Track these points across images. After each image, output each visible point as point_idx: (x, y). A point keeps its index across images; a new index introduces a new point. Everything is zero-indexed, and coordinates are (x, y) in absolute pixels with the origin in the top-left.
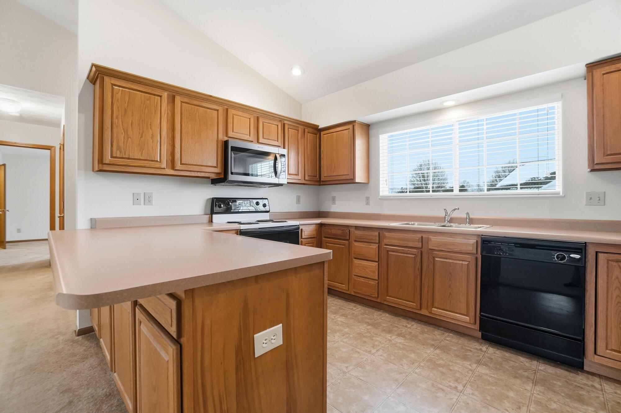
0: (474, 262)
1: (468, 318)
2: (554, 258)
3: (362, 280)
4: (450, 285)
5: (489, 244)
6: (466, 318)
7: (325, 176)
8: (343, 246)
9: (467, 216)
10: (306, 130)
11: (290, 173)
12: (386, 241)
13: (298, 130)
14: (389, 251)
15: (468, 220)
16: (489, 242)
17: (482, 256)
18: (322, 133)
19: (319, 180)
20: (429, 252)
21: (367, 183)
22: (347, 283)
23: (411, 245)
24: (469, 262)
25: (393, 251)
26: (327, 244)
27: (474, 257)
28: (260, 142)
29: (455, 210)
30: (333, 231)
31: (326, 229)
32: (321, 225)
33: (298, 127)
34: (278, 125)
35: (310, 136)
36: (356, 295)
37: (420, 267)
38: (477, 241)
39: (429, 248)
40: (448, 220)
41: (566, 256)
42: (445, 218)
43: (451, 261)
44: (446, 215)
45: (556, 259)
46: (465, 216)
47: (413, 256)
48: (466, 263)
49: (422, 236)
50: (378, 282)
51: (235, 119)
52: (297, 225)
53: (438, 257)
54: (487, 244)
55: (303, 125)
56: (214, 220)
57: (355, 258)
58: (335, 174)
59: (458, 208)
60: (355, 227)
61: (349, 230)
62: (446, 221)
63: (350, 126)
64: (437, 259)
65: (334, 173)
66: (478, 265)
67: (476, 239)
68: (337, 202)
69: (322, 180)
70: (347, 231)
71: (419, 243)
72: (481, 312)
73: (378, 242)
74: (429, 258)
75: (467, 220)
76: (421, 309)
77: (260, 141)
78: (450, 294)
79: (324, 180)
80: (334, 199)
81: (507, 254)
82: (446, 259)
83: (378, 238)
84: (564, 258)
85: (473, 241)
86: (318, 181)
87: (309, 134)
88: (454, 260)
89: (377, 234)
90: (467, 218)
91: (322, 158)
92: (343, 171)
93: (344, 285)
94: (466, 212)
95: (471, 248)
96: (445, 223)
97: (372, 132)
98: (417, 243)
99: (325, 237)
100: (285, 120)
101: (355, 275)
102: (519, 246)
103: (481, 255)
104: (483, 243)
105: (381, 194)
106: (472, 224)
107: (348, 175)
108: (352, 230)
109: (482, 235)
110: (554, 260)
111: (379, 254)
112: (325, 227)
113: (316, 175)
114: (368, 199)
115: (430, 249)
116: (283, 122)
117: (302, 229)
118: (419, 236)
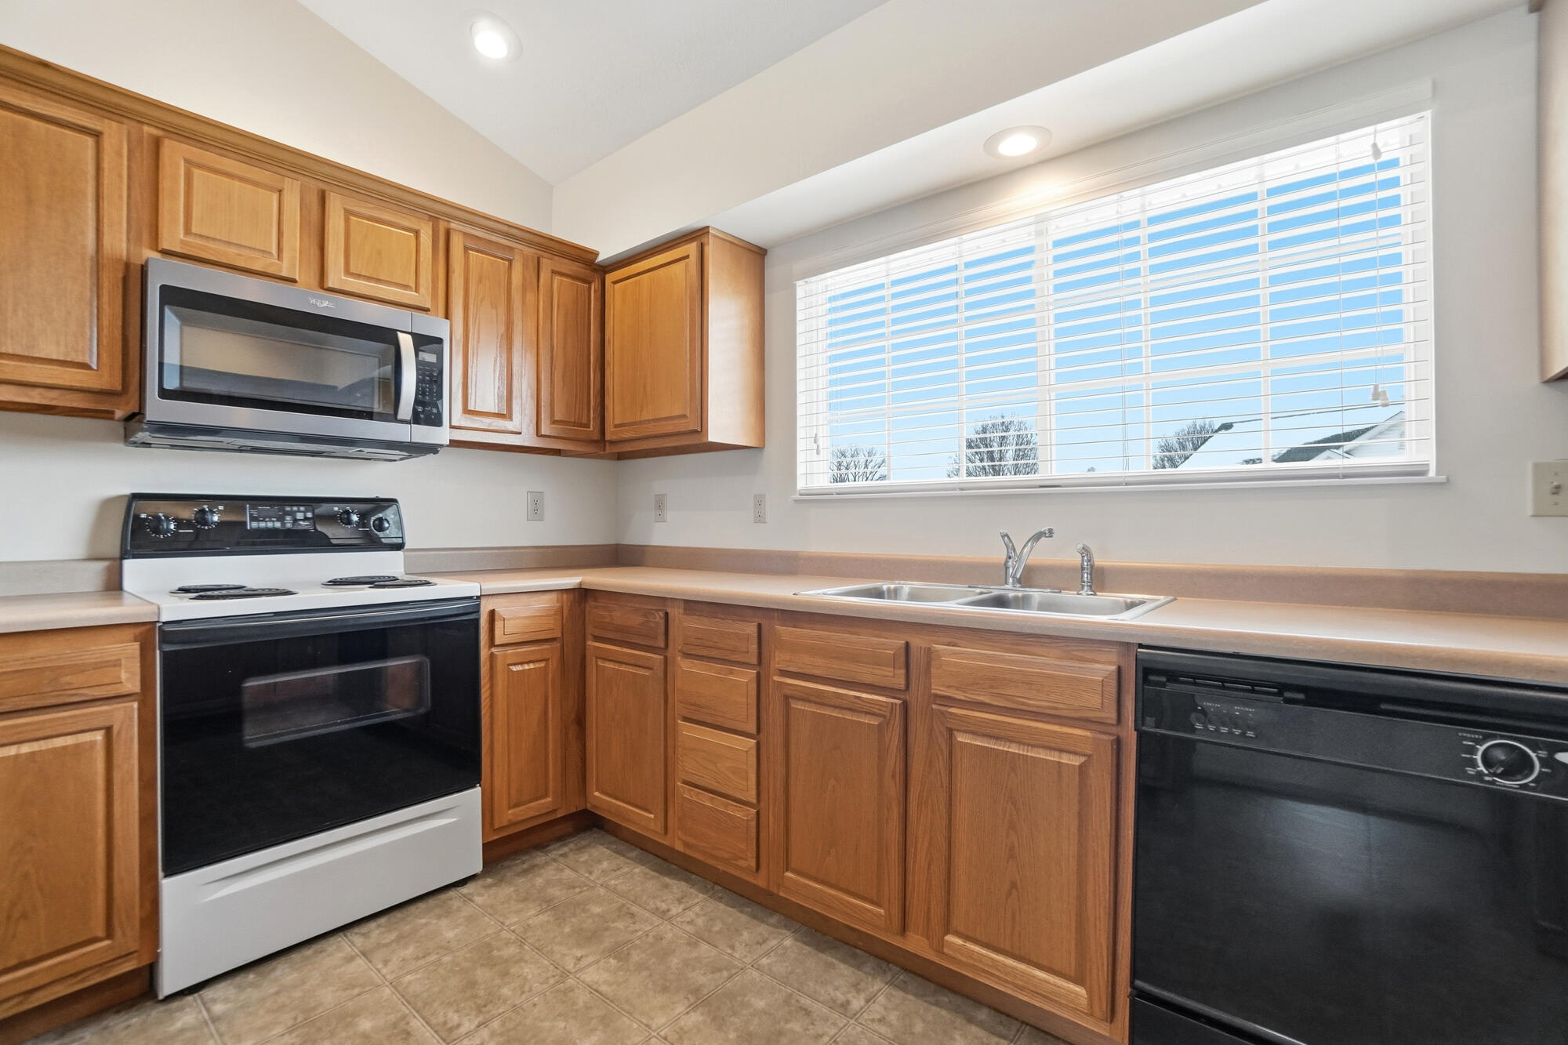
0: (1107, 758)
1: (1080, 990)
2: (1474, 764)
3: (706, 800)
4: (1012, 849)
5: (1171, 687)
6: (1077, 994)
7: (616, 423)
8: (647, 673)
9: (1083, 560)
10: (545, 262)
11: (471, 407)
12: (779, 660)
13: (510, 261)
14: (793, 697)
15: (1085, 575)
16: (1173, 675)
17: (1142, 736)
18: (610, 278)
19: (596, 436)
20: (932, 709)
21: (758, 449)
22: (661, 806)
23: (868, 679)
24: (1089, 756)
25: (807, 697)
26: (600, 663)
27: (1106, 737)
28: (330, 285)
29: (1038, 536)
30: (619, 616)
31: (596, 607)
32: (583, 594)
33: (511, 249)
34: (417, 233)
35: (560, 284)
36: (688, 852)
37: (898, 770)
38: (1119, 669)
39: (933, 691)
40: (1018, 576)
41: (1533, 755)
42: (1007, 568)
43: (1014, 749)
44: (1010, 558)
45: (1482, 768)
46: (1075, 559)
47: (875, 722)
48: (1076, 761)
49: (907, 644)
50: (758, 813)
51: (195, 183)
52: (471, 598)
53: (965, 732)
54: (1163, 685)
55: (530, 243)
56: (127, 585)
57: (686, 719)
58: (646, 416)
59: (1051, 531)
60: (687, 602)
61: (667, 614)
62: (1011, 580)
63: (691, 248)
64: (962, 738)
65: (641, 411)
66: (1123, 771)
67: (1115, 660)
68: (670, 515)
69: (607, 438)
70: (658, 619)
71: (897, 672)
72: (1134, 974)
73: (755, 661)
74: (931, 730)
75: (1082, 576)
76: (904, 930)
77: (331, 282)
78: (1013, 885)
79: (614, 438)
80: (660, 504)
81: (1250, 734)
82: (997, 738)
83: (754, 647)
84: (1525, 765)
85: (1103, 669)
86: (596, 442)
87: (557, 278)
88: (1028, 745)
89: (751, 629)
90: (1083, 568)
91: (608, 361)
92: (670, 406)
93: (651, 813)
94: (1080, 546)
95: (1095, 700)
96: (1007, 587)
97: (774, 271)
98: (888, 671)
99: (597, 638)
100: (455, 218)
101: (685, 782)
102: (1301, 696)
103: (1135, 734)
104: (1145, 680)
105: (801, 485)
106: (1102, 589)
107: (684, 416)
108: (676, 613)
109: (1141, 646)
110: (1471, 771)
111: (763, 705)
112: (596, 600)
113: (584, 421)
114: (759, 501)
115: (937, 696)
116: (442, 226)
117: (492, 613)
118: (894, 643)
